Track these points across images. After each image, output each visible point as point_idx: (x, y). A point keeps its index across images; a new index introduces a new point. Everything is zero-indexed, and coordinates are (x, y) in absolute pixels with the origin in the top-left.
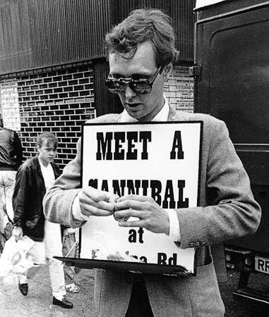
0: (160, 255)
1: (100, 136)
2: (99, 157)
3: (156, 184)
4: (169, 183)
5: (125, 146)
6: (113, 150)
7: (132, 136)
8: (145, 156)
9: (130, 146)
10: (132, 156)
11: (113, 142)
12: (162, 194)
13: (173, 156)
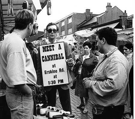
0: (60, 69)
1: (43, 47)
2: (43, 51)
3: (57, 55)
4: (59, 54)
5: (49, 48)
6: (46, 50)
7: (50, 46)
8: (53, 50)
9: (50, 48)
10: (51, 50)
11: (46, 48)
12: (58, 57)
13: (59, 49)
